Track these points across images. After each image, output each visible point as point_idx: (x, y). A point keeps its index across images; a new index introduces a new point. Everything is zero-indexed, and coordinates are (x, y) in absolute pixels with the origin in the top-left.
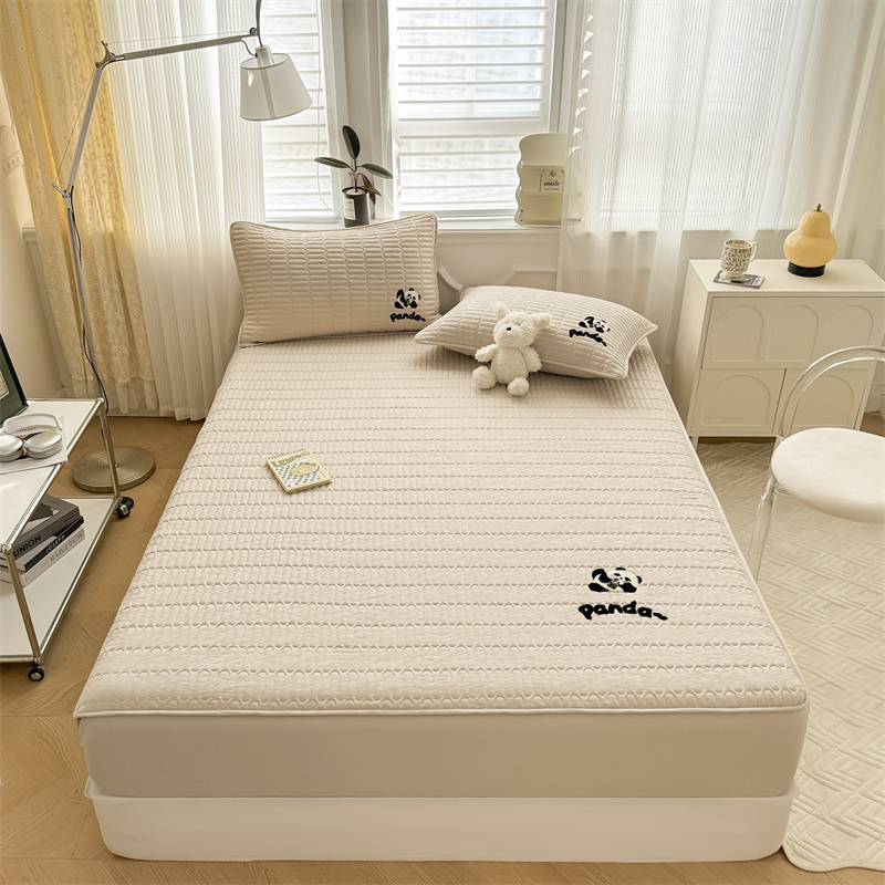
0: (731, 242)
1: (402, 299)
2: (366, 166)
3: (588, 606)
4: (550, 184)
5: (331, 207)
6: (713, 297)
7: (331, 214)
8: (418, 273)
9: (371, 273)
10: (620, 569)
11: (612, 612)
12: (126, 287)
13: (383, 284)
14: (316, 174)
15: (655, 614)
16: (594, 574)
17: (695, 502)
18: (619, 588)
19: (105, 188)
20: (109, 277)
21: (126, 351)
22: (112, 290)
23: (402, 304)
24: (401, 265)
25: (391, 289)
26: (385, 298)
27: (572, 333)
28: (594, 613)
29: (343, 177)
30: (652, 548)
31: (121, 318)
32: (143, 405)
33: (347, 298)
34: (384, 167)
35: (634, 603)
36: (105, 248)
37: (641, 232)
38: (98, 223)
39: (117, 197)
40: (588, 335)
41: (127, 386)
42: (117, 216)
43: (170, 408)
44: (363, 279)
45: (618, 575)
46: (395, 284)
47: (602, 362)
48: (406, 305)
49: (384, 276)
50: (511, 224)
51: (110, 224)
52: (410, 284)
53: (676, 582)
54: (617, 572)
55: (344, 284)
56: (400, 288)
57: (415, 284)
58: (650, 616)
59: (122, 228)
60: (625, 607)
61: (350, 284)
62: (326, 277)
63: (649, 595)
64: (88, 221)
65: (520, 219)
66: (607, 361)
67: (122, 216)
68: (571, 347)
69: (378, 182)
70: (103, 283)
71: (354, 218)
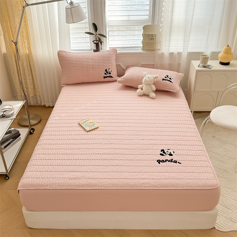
0: (203, 55)
2: (99, 34)
4: (152, 39)
5: (90, 46)
6: (198, 71)
7: (89, 48)
12: (32, 69)
14: (85, 37)
19: (26, 41)
20: (27, 66)
21: (32, 87)
22: (28, 70)
29: (92, 38)
31: (31, 78)
32: (37, 102)
34: (104, 34)
36: (26, 58)
37: (178, 53)
38: (24, 51)
39: (29, 44)
41: (33, 97)
42: (29, 50)
43: (44, 103)
50: (140, 51)
51: (27, 51)
59: (31, 53)
64: (21, 50)
65: (143, 49)
67: (31, 49)
69: (103, 39)
70: (26, 68)
71: (96, 49)
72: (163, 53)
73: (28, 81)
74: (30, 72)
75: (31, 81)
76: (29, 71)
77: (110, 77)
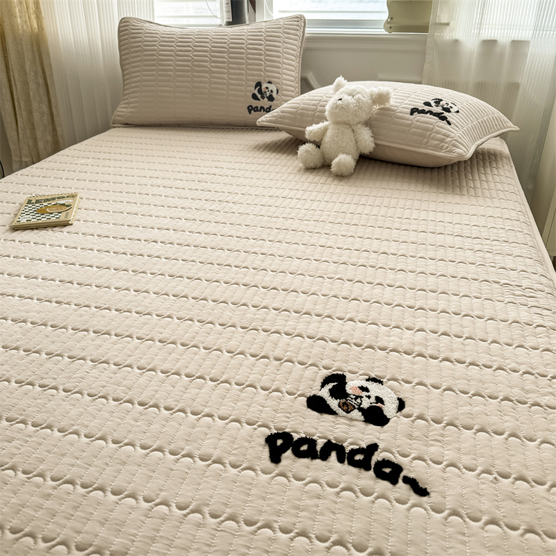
1: (260, 91)
3: (286, 436)
5: (219, 16)
7: (219, 22)
8: (279, 68)
9: (232, 63)
10: (374, 380)
11: (324, 456)
12: (48, 81)
13: (242, 74)
15: (407, 480)
16: (326, 381)
17: (531, 302)
18: (356, 414)
20: (36, 73)
21: (49, 138)
22: (38, 84)
23: (259, 96)
24: (262, 57)
25: (250, 80)
26: (243, 88)
27: (413, 111)
28: (289, 453)
30: (442, 356)
31: (45, 109)
33: (207, 85)
35: (373, 448)
38: (26, 22)
40: (431, 113)
44: (224, 68)
45: (366, 389)
46: (253, 75)
47: (442, 141)
48: (263, 98)
49: (244, 66)
51: (35, 25)
52: (269, 77)
53: (469, 421)
54: (365, 384)
55: (205, 72)
56: (258, 79)
57: (275, 77)
58: (394, 482)
60: (354, 452)
61: (211, 72)
62: (189, 63)
63: (410, 437)
65: (389, 27)
66: (449, 139)
68: (410, 125)
70: (31, 77)
71: (231, 20)
72: (456, 41)
73: (36, 116)
74: (42, 91)
75: (46, 118)
76: (41, 88)
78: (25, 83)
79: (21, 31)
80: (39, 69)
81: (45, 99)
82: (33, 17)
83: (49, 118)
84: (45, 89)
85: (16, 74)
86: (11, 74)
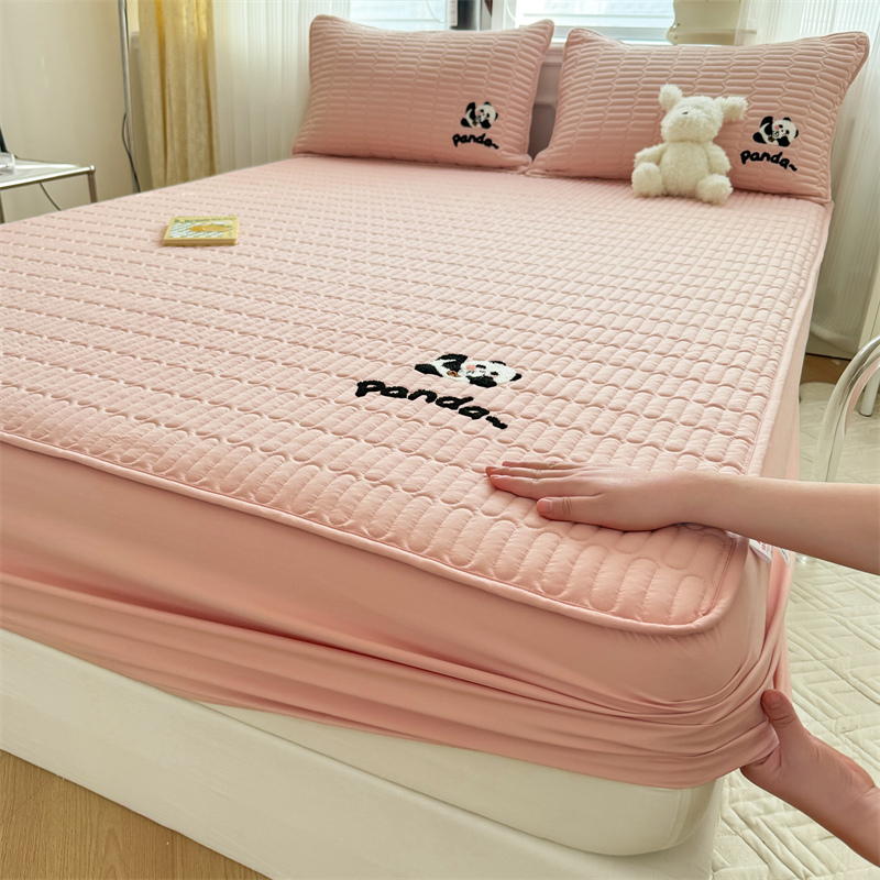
65: (675, 36)
77: (481, 142)
78: (183, 105)
79: (185, 36)
80: (203, 86)
81: (205, 126)
82: (203, 17)
83: (208, 152)
84: (206, 113)
85: (172, 92)
86: (167, 91)
